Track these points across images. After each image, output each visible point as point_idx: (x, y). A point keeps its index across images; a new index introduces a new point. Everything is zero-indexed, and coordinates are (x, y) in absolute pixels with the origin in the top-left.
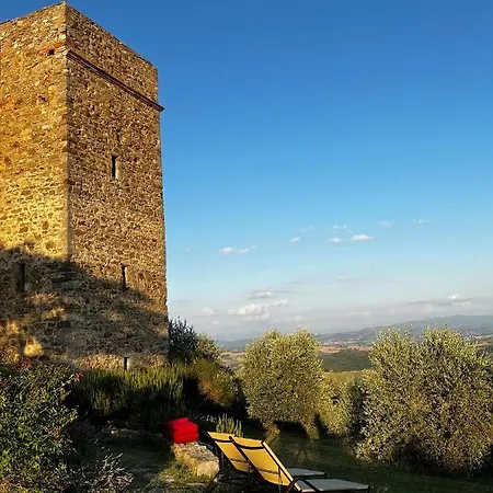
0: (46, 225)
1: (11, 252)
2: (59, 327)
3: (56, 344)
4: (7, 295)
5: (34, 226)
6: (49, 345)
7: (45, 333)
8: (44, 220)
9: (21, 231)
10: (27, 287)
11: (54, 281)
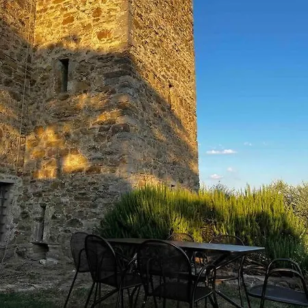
0: (98, 12)
1: (51, 47)
2: (115, 132)
3: (110, 153)
4: (45, 96)
5: (81, 15)
6: (99, 155)
7: (95, 140)
8: (96, 6)
9: (65, 22)
10: (71, 86)
11: (107, 76)
